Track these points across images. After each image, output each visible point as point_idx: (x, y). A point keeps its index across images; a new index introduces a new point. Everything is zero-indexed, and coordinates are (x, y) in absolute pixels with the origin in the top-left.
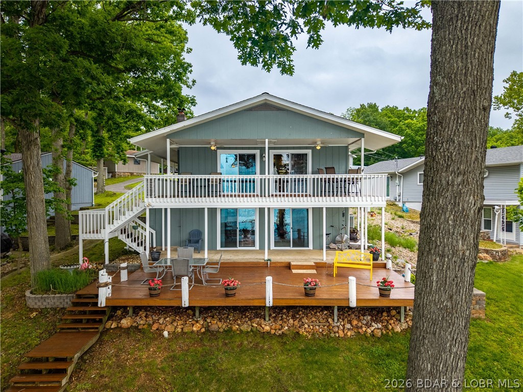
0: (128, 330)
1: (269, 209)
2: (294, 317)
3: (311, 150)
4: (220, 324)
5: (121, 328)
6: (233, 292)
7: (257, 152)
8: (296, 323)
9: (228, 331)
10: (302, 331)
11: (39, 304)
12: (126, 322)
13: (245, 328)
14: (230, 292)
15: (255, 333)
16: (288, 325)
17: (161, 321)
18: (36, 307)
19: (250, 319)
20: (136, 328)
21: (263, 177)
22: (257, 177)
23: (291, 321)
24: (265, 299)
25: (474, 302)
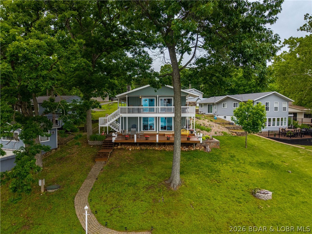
0: (120, 149)
1: (159, 117)
2: (164, 147)
3: (173, 98)
4: (144, 148)
5: (118, 149)
6: (148, 139)
7: (155, 98)
8: (165, 148)
9: (147, 149)
10: (166, 150)
11: (93, 144)
12: (119, 147)
13: (151, 148)
14: (147, 139)
15: (154, 150)
16: (163, 148)
17: (128, 147)
18: (92, 144)
19: (152, 147)
20: (122, 148)
21: (157, 107)
22: (155, 107)
23: (163, 147)
24: (156, 140)
25: (216, 144)
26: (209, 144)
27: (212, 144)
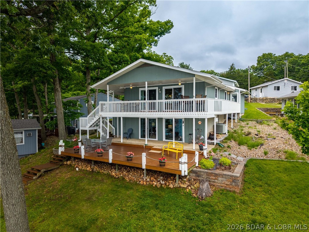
3: (184, 86)
4: (98, 169)
7: (157, 88)
8: (127, 174)
25: (231, 180)
26: (214, 178)
27: (220, 179)
